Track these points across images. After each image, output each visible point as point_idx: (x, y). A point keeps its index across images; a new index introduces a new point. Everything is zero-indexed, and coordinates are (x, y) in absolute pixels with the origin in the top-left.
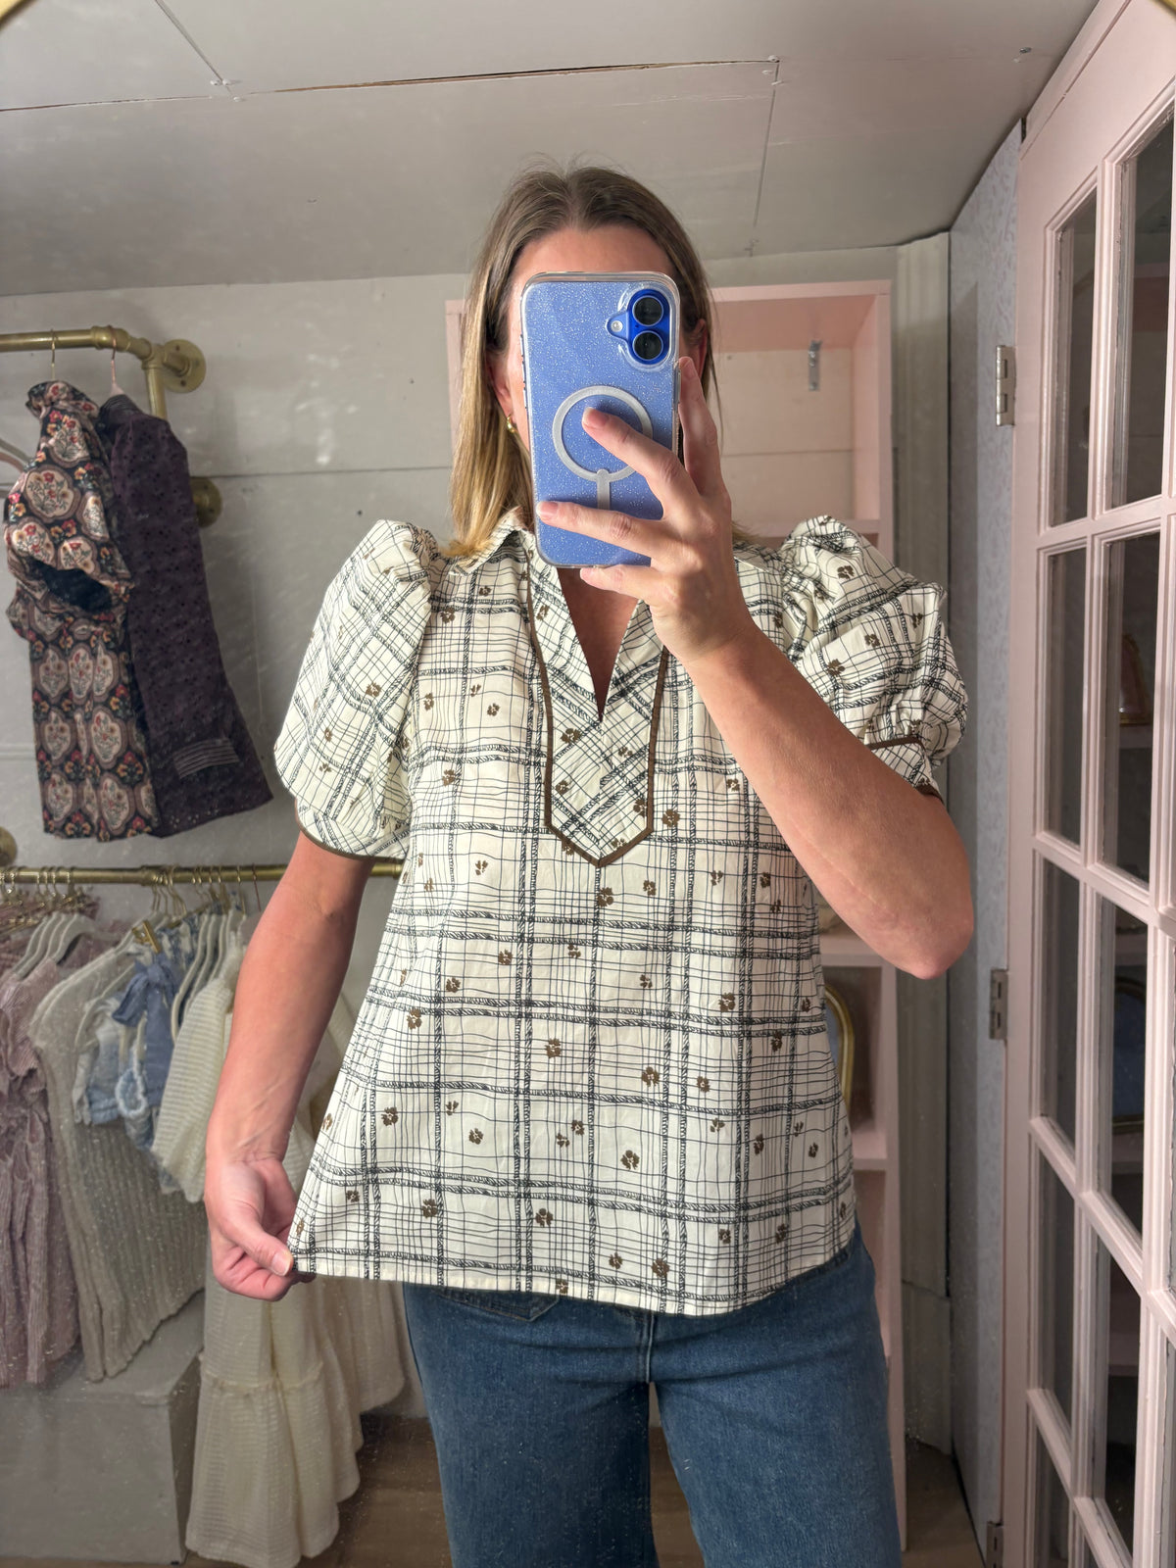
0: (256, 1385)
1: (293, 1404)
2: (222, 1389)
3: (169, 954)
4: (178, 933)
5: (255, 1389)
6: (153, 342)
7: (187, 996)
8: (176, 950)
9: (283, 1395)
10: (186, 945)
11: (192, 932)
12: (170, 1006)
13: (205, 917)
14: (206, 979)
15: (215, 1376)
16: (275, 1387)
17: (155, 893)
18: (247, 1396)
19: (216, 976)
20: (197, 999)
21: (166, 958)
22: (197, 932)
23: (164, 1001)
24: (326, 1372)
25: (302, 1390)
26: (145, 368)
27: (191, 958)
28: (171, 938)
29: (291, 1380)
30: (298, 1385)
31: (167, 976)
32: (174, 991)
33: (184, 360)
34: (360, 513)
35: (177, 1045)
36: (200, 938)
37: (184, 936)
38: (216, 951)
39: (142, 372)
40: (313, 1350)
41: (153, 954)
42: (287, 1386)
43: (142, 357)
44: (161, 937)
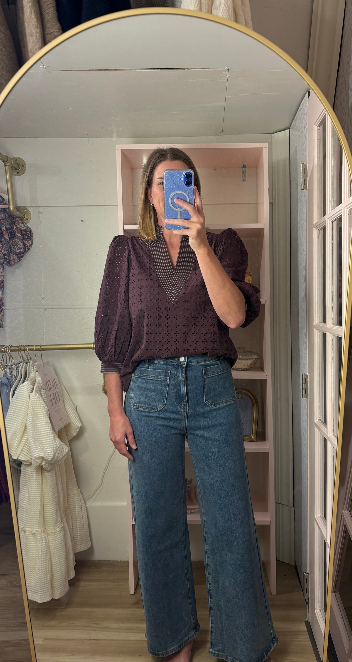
0: (38, 529)
1: (50, 538)
2: (25, 532)
3: (9, 375)
4: (12, 368)
5: (37, 531)
6: (9, 157)
7: (16, 389)
8: (11, 374)
9: (47, 535)
10: (15, 373)
11: (16, 369)
12: (9, 392)
13: (22, 364)
14: (24, 382)
15: (22, 527)
16: (44, 531)
17: (3, 355)
18: (34, 534)
19: (27, 381)
20: (20, 387)
21: (8, 376)
22: (18, 370)
23: (7, 390)
24: (63, 527)
25: (54, 533)
26: (5, 166)
27: (16, 378)
28: (10, 369)
29: (51, 530)
30: (53, 532)
31: (9, 382)
32: (11, 387)
33: (18, 164)
34: (82, 221)
35: (11, 403)
36: (20, 371)
37: (14, 370)
38: (26, 375)
39: (4, 167)
40: (59, 520)
41: (3, 373)
42: (49, 532)
43: (4, 162)
44: (6, 368)
